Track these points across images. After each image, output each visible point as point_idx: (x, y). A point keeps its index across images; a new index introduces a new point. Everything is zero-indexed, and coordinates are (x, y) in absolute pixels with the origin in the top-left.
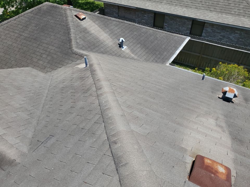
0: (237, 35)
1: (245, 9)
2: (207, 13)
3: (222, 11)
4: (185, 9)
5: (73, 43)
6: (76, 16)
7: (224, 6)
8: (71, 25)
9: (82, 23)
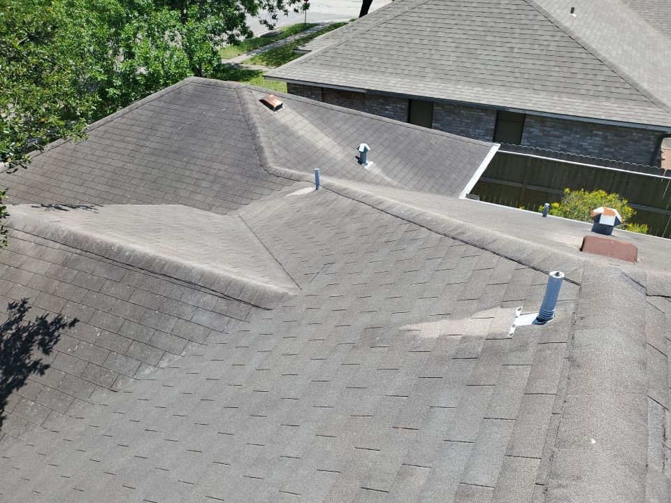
0: (597, 138)
1: (608, 84)
2: (528, 95)
3: (560, 89)
4: (480, 89)
5: (267, 153)
6: (263, 101)
7: (563, 80)
8: (255, 120)
9: (277, 114)
